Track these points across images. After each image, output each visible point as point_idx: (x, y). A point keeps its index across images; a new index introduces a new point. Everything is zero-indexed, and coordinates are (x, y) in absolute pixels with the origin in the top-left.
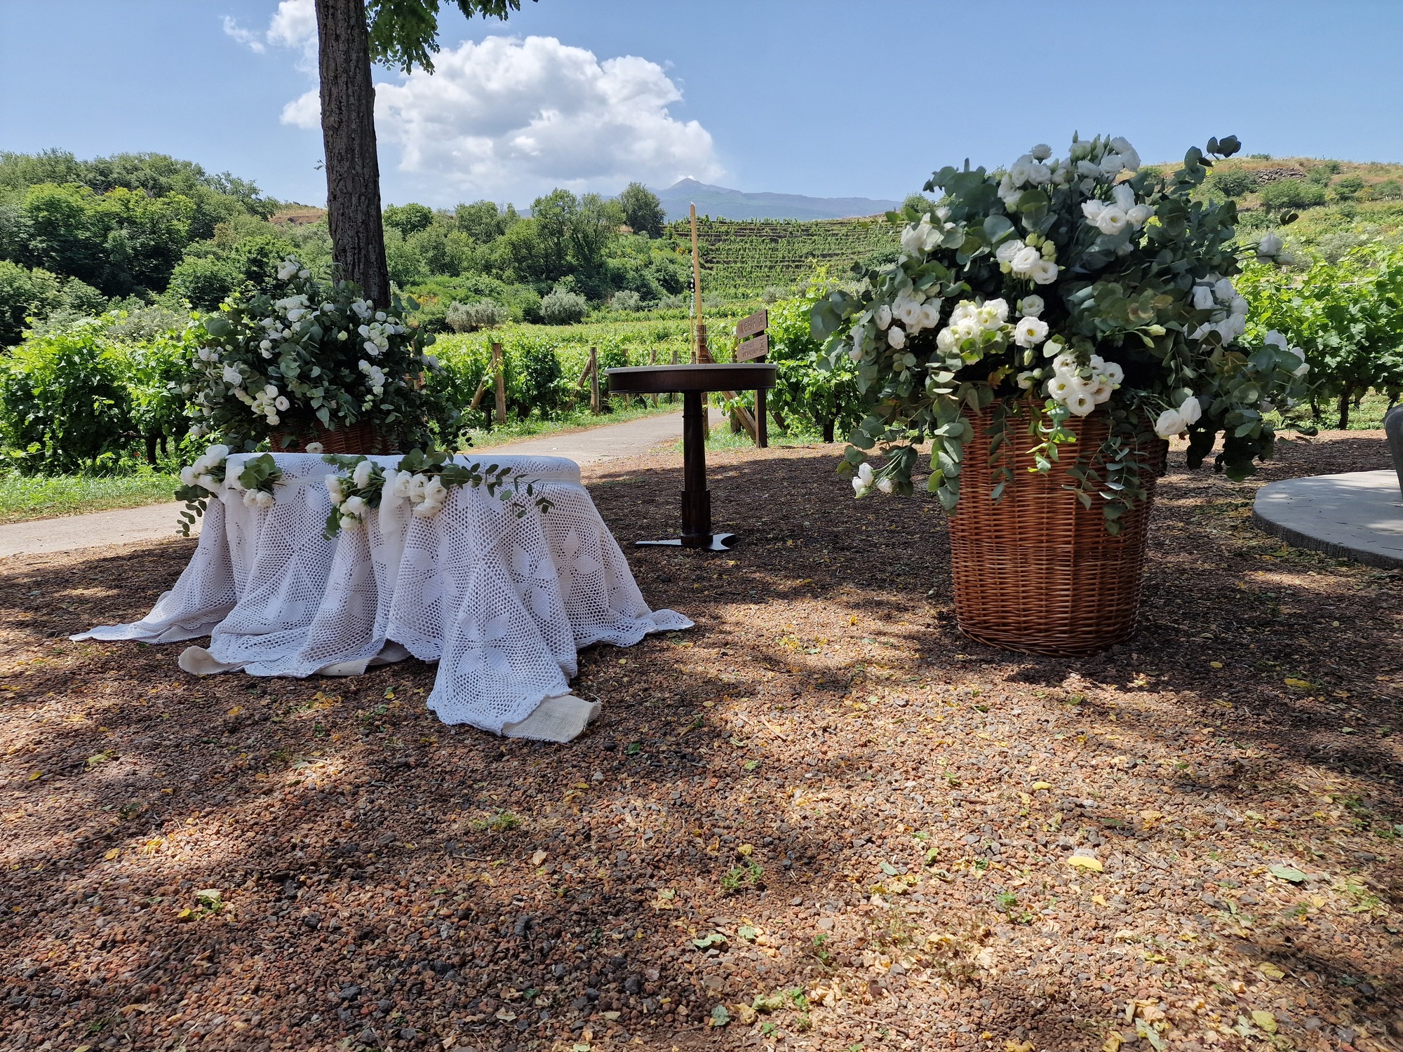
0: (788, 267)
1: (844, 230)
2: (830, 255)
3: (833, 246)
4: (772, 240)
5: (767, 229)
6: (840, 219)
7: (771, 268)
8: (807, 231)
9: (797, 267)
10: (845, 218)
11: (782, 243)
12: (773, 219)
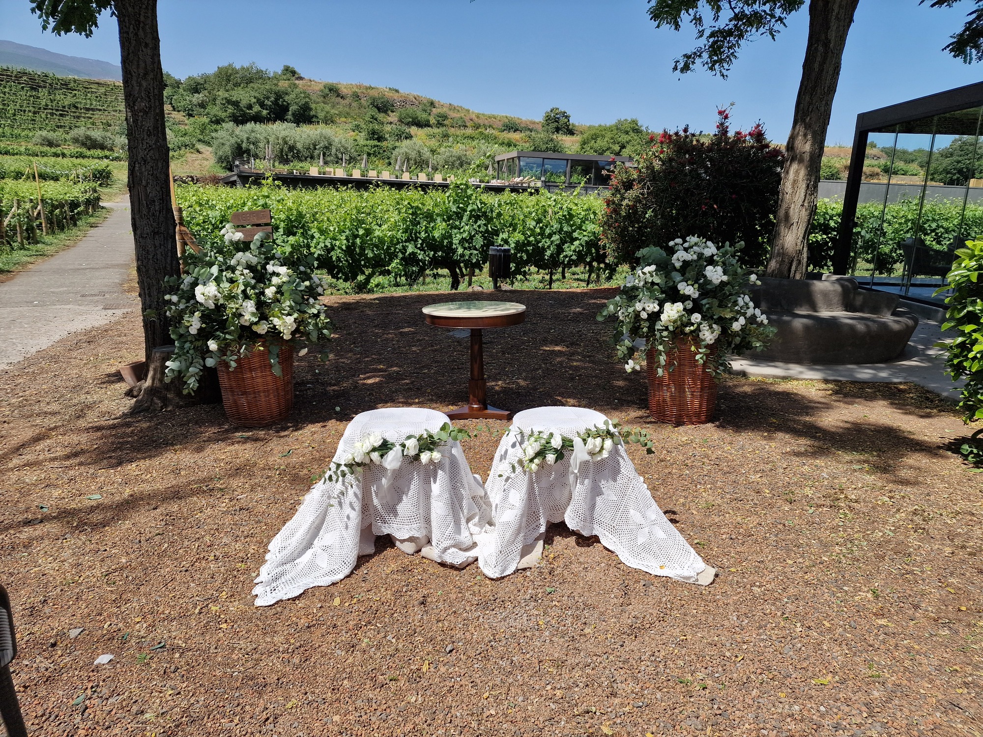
0: (52, 114)
1: (102, 90)
2: (93, 110)
3: (94, 103)
4: (32, 89)
5: (25, 78)
6: (97, 80)
7: (35, 113)
8: (65, 85)
9: (61, 115)
10: (102, 80)
11: (43, 93)
12: (29, 70)
